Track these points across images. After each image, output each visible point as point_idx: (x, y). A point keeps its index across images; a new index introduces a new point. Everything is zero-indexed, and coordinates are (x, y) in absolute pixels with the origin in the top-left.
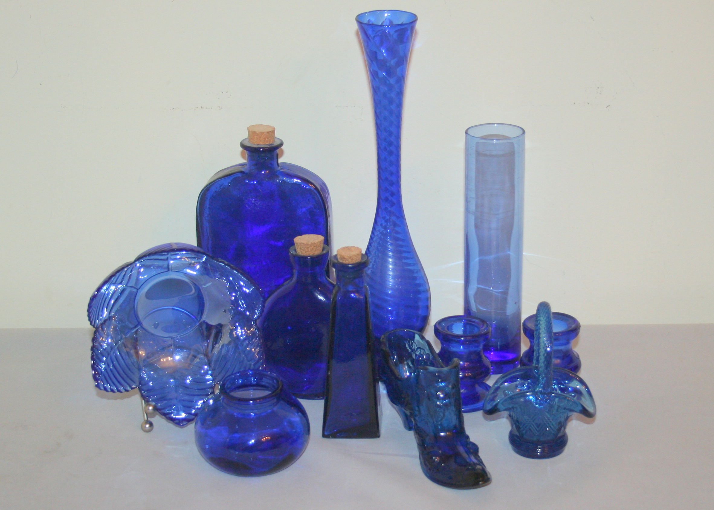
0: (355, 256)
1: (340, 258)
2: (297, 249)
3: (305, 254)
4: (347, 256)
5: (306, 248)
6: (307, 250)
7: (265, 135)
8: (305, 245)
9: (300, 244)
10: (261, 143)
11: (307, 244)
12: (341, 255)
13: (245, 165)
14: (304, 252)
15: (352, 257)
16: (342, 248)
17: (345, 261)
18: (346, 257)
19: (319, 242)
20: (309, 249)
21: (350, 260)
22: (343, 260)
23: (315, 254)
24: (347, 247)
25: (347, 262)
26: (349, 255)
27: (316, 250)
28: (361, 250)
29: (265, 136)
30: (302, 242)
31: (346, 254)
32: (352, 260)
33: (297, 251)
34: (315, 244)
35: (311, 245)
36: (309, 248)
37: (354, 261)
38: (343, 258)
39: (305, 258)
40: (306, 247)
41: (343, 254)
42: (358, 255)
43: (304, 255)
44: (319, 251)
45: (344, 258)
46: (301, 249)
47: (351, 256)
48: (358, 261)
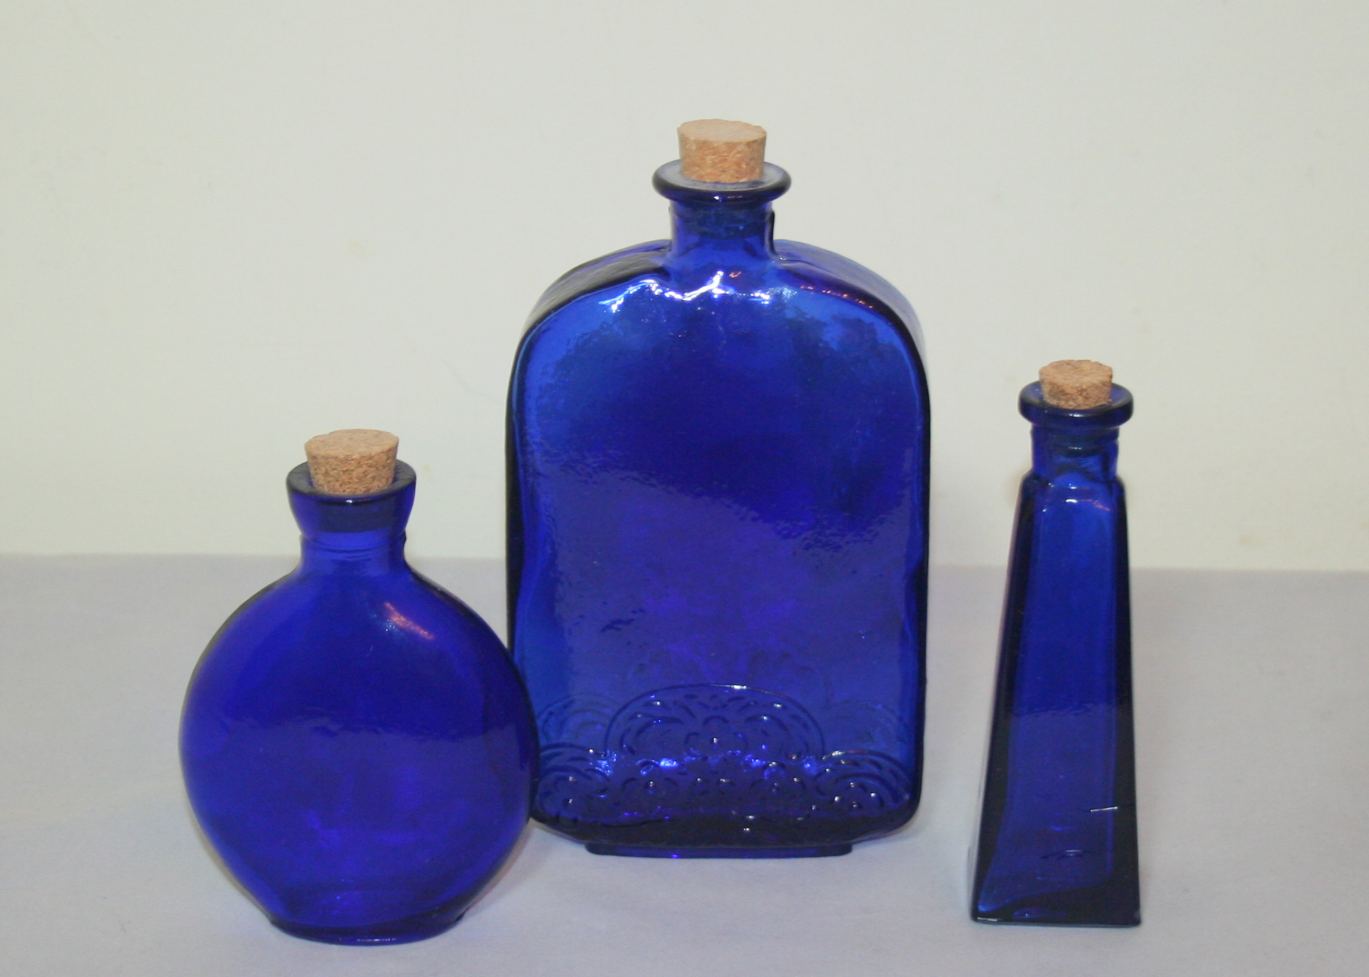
0: (1097, 387)
1: (1050, 391)
2: (317, 474)
3: (342, 490)
4: (1073, 388)
5: (344, 472)
6: (345, 477)
7: (739, 152)
8: (342, 461)
9: (326, 458)
10: (725, 178)
11: (346, 460)
12: (1052, 384)
13: (662, 248)
14: (338, 484)
15: (1085, 390)
16: (1052, 363)
17: (1067, 401)
18: (1069, 390)
19: (382, 452)
20: (355, 474)
21: (1080, 400)
22: (1059, 399)
23: (372, 491)
24: (1068, 363)
25: (1071, 405)
26: (1077, 385)
27: (374, 478)
28: (1110, 369)
29: (739, 155)
30: (332, 453)
31: (1069, 382)
32: (1086, 398)
33: (314, 481)
34: (371, 458)
35: (359, 464)
36: (352, 470)
37: (1091, 404)
38: (1059, 392)
39: (339, 502)
40: (345, 469)
41: (1060, 379)
42: (1104, 384)
43: (337, 493)
44: (384, 480)
45: (1063, 392)
46: (326, 474)
47: (1084, 387)
48: (1104, 403)
